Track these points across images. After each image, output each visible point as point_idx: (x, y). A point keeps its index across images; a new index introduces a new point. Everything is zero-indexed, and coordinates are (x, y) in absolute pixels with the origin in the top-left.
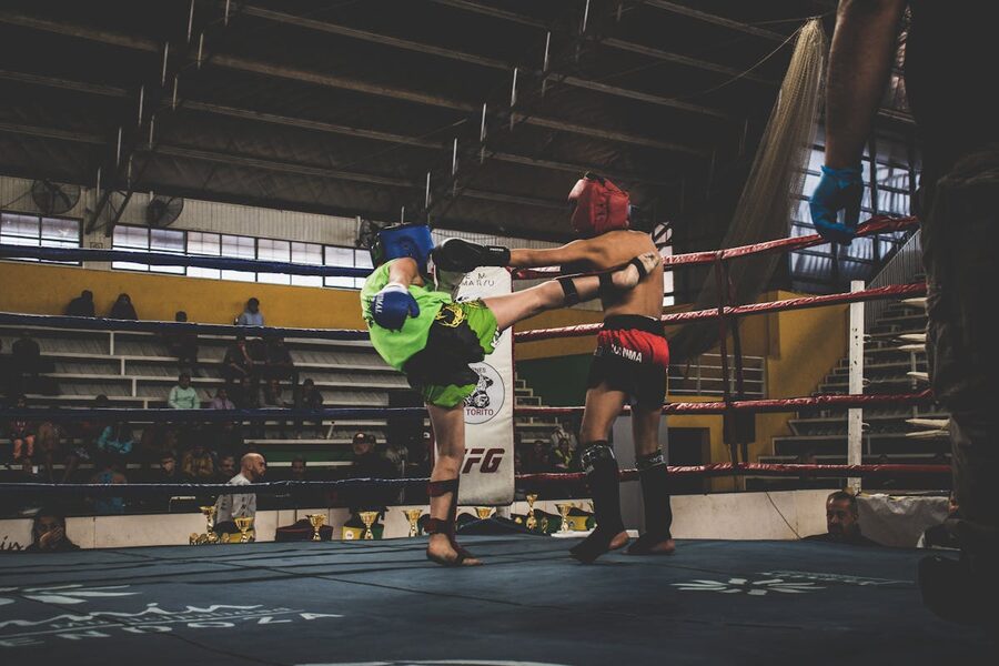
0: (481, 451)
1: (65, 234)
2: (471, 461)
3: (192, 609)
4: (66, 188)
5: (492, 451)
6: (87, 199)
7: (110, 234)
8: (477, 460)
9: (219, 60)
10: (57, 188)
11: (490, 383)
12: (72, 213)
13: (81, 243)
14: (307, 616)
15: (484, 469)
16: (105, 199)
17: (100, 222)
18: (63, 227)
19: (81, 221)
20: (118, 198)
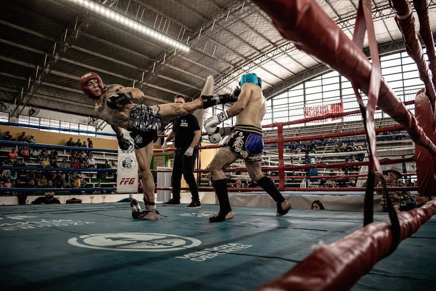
0: (129, 179)
1: (4, 117)
2: (126, 181)
3: (54, 221)
4: (6, 104)
5: (132, 179)
6: (12, 107)
7: (18, 117)
8: (128, 181)
9: (53, 72)
10: (3, 104)
11: (132, 161)
12: (7, 111)
13: (9, 119)
14: (87, 223)
15: (130, 183)
16: (17, 107)
17: (15, 114)
18: (4, 115)
19: (10, 113)
20: (21, 107)
